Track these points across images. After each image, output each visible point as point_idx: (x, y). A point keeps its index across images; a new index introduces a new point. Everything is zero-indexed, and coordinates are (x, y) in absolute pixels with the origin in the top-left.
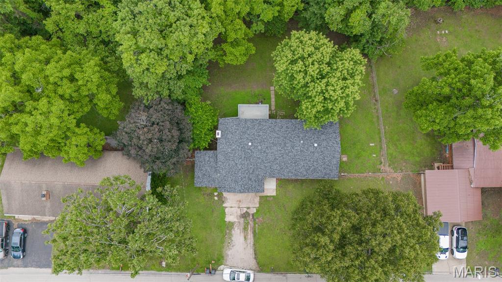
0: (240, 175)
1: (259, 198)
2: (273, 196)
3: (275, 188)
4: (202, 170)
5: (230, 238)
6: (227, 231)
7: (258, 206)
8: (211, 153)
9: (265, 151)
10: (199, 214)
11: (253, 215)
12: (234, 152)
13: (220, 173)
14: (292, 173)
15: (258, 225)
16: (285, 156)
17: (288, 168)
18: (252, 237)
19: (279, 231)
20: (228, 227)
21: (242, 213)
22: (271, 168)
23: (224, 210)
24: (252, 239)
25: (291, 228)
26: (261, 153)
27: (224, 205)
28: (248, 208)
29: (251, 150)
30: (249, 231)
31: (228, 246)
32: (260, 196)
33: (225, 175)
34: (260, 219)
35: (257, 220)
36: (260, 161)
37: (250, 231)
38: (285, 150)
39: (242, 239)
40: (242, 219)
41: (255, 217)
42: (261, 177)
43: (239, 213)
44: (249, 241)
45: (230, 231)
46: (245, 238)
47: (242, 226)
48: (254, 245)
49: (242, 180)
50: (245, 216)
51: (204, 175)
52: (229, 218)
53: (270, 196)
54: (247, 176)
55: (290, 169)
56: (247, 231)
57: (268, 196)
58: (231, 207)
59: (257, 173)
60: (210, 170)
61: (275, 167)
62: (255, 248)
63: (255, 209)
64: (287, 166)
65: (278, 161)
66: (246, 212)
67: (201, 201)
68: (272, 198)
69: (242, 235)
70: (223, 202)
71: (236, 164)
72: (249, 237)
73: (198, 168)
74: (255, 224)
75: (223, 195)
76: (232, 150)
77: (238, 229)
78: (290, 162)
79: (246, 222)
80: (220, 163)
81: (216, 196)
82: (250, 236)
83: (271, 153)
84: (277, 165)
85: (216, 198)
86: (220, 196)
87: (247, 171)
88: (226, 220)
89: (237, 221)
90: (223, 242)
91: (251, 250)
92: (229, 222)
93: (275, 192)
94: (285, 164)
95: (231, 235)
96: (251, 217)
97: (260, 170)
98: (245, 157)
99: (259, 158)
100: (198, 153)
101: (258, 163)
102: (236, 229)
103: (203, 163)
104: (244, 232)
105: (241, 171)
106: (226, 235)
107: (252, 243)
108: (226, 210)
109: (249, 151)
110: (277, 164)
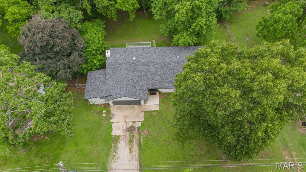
0: (125, 82)
1: (143, 113)
2: (157, 111)
3: (159, 104)
4: (92, 85)
5: (115, 151)
6: (113, 144)
7: (143, 120)
8: (101, 71)
9: (147, 65)
10: (87, 130)
11: (138, 128)
12: (120, 66)
13: (108, 85)
14: (172, 83)
15: (143, 137)
16: (164, 68)
17: (168, 79)
18: (137, 149)
19: (163, 142)
20: (113, 141)
21: (128, 127)
22: (153, 79)
23: (111, 125)
24: (137, 151)
25: (175, 139)
26: (144, 66)
27: (111, 121)
28: (134, 122)
29: (135, 64)
30: (134, 143)
31: (113, 159)
32: (145, 112)
33: (112, 85)
34: (145, 131)
35: (142, 133)
36: (143, 73)
37: (136, 143)
38: (164, 63)
39: (127, 151)
40: (128, 133)
41: (140, 130)
42: (144, 88)
43: (125, 127)
44: (134, 153)
45: (116, 144)
46: (130, 151)
47: (128, 139)
48: (139, 156)
49: (127, 86)
50: (130, 129)
51: (94, 88)
52: (115, 132)
53: (154, 111)
54: (132, 84)
55: (170, 79)
56: (132, 143)
57: (152, 111)
58: (118, 122)
59: (141, 84)
60: (99, 84)
61: (156, 78)
62: (141, 159)
63: (140, 123)
64: (167, 77)
65: (159, 73)
66: (132, 126)
67: (90, 118)
68: (156, 112)
69: (128, 147)
70: (111, 118)
71: (122, 74)
72: (134, 149)
73: (89, 84)
74: (140, 137)
75: (111, 112)
76: (119, 64)
77: (124, 142)
78: (169, 73)
79: (132, 135)
80: (108, 76)
81: (104, 113)
82: (136, 148)
83: (153, 66)
84: (159, 77)
85: (104, 115)
86: (108, 113)
87: (132, 81)
88: (112, 134)
89: (123, 134)
90: (107, 155)
91: (137, 162)
92: (115, 136)
93: (158, 108)
94: (165, 76)
95: (116, 148)
96: (136, 130)
97: (143, 81)
98: (130, 70)
99: (142, 71)
100: (90, 73)
101: (142, 75)
102: (121, 142)
103: (94, 79)
104: (130, 144)
105: (126, 79)
106: (111, 148)
107: (137, 155)
108: (113, 125)
109: (133, 64)
110: (158, 75)
